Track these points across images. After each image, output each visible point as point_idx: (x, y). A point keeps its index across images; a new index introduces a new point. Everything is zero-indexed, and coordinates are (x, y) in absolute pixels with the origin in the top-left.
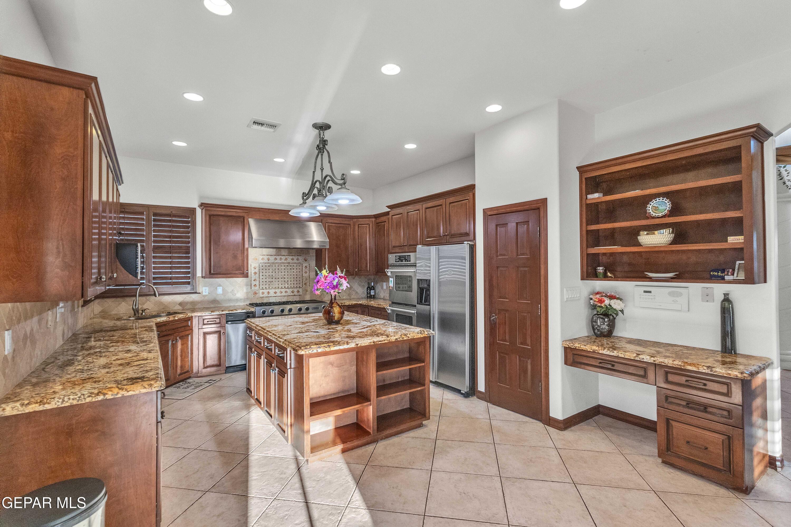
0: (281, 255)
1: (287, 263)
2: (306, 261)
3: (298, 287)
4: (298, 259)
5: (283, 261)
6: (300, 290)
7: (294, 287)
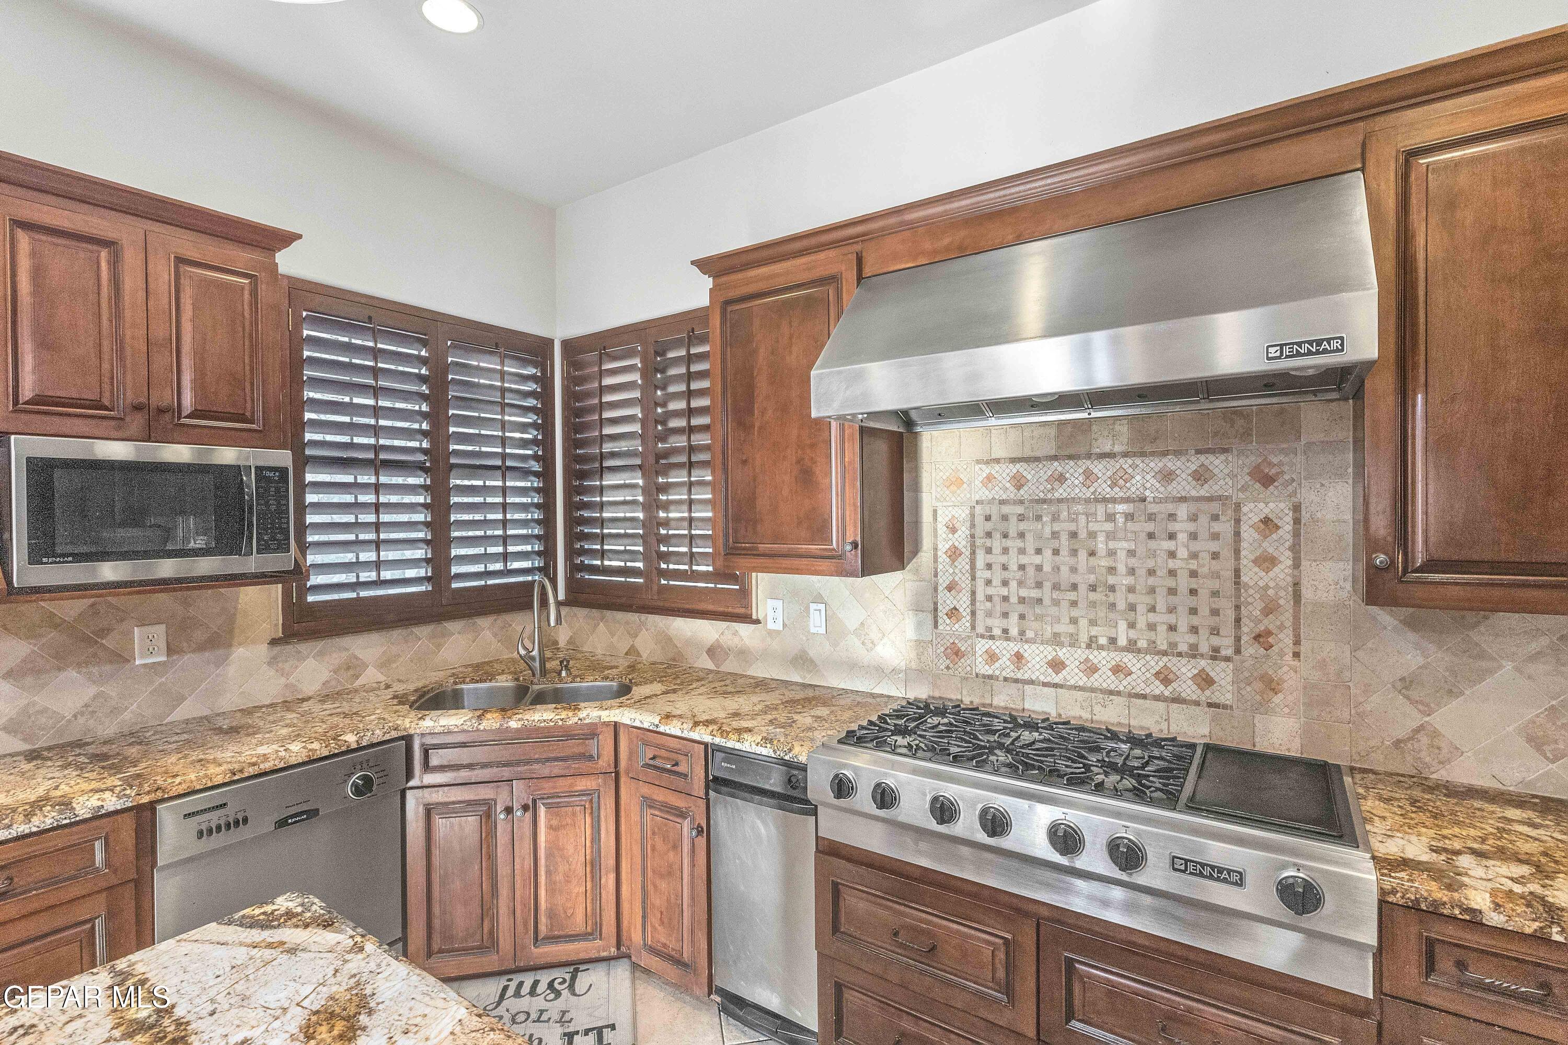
0: (1089, 456)
1: (1127, 500)
2: (1267, 481)
3: (1204, 648)
4: (1200, 476)
5: (1105, 490)
6: (1222, 673)
7: (1173, 645)
